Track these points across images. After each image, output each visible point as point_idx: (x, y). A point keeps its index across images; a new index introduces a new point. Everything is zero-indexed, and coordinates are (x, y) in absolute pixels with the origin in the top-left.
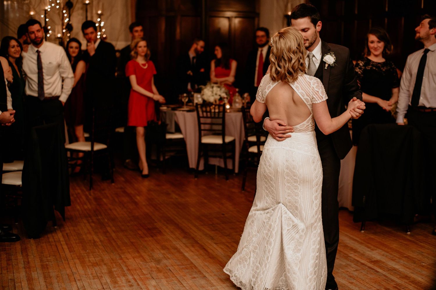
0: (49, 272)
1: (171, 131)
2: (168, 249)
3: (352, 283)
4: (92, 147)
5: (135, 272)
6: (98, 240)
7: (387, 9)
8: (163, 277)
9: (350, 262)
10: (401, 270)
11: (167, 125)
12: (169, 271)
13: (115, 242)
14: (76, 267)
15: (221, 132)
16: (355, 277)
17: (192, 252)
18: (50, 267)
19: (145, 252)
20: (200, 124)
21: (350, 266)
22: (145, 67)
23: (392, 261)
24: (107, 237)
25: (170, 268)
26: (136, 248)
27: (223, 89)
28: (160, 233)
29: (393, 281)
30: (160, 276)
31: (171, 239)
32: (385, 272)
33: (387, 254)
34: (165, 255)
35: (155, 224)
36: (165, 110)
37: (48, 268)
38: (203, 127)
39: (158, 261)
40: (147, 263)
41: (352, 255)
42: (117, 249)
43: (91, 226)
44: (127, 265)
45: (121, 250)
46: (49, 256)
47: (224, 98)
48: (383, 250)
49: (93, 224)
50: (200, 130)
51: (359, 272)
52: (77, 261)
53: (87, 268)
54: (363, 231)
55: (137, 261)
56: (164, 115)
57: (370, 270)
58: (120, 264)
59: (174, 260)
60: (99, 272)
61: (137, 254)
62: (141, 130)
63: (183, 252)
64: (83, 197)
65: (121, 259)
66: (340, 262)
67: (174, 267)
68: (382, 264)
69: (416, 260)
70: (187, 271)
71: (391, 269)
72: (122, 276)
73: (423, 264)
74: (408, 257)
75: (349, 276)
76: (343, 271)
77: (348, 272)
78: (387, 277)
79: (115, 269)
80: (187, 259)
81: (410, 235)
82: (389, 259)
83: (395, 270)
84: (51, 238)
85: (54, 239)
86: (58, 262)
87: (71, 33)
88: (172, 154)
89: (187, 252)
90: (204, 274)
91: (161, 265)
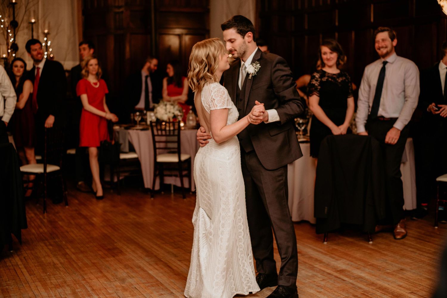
0: (10, 296)
1: (125, 151)
2: (132, 268)
3: (320, 292)
4: (45, 169)
5: (100, 292)
6: (58, 262)
7: (337, 24)
8: (129, 295)
9: (316, 272)
10: (367, 277)
11: (121, 145)
12: (135, 289)
13: (76, 263)
14: (38, 290)
15: (176, 150)
16: (322, 286)
17: (157, 269)
18: (11, 291)
19: (108, 272)
20: (154, 142)
21: (317, 276)
22: (97, 86)
23: (357, 269)
24: (67, 259)
25: (136, 286)
26: (98, 268)
27: (177, 107)
28: (121, 252)
29: (360, 288)
30: (127, 294)
31: (133, 258)
32: (351, 280)
33: (352, 263)
34: (130, 274)
35: (115, 244)
36: (118, 130)
37: (9, 292)
38: (158, 145)
39: (123, 280)
40: (112, 283)
41: (317, 265)
42: (79, 270)
43: (48, 248)
44: (91, 285)
45: (83, 271)
46: (9, 281)
47: (178, 116)
48: (347, 259)
49: (51, 247)
50: (155, 149)
51: (326, 281)
52: (38, 284)
53: (49, 290)
54: (325, 243)
55: (101, 281)
56: (117, 134)
57: (337, 279)
58: (83, 285)
59: (139, 278)
60: (63, 293)
61: (100, 274)
62: (93, 151)
63: (147, 270)
64: (38, 221)
65: (85, 279)
66: (307, 273)
67: (140, 285)
68: (348, 273)
69: (381, 268)
70: (153, 288)
71: (357, 277)
72: (87, 296)
73: (388, 271)
74: (372, 265)
75: (317, 286)
76: (310, 281)
77: (315, 282)
78: (354, 285)
79: (79, 290)
80: (152, 277)
81: (372, 245)
82: (355, 268)
83: (361, 278)
84: (8, 262)
85: (11, 263)
86: (19, 285)
87: (17, 53)
88: (126, 174)
89: (152, 270)
90: (171, 290)
91: (126, 283)
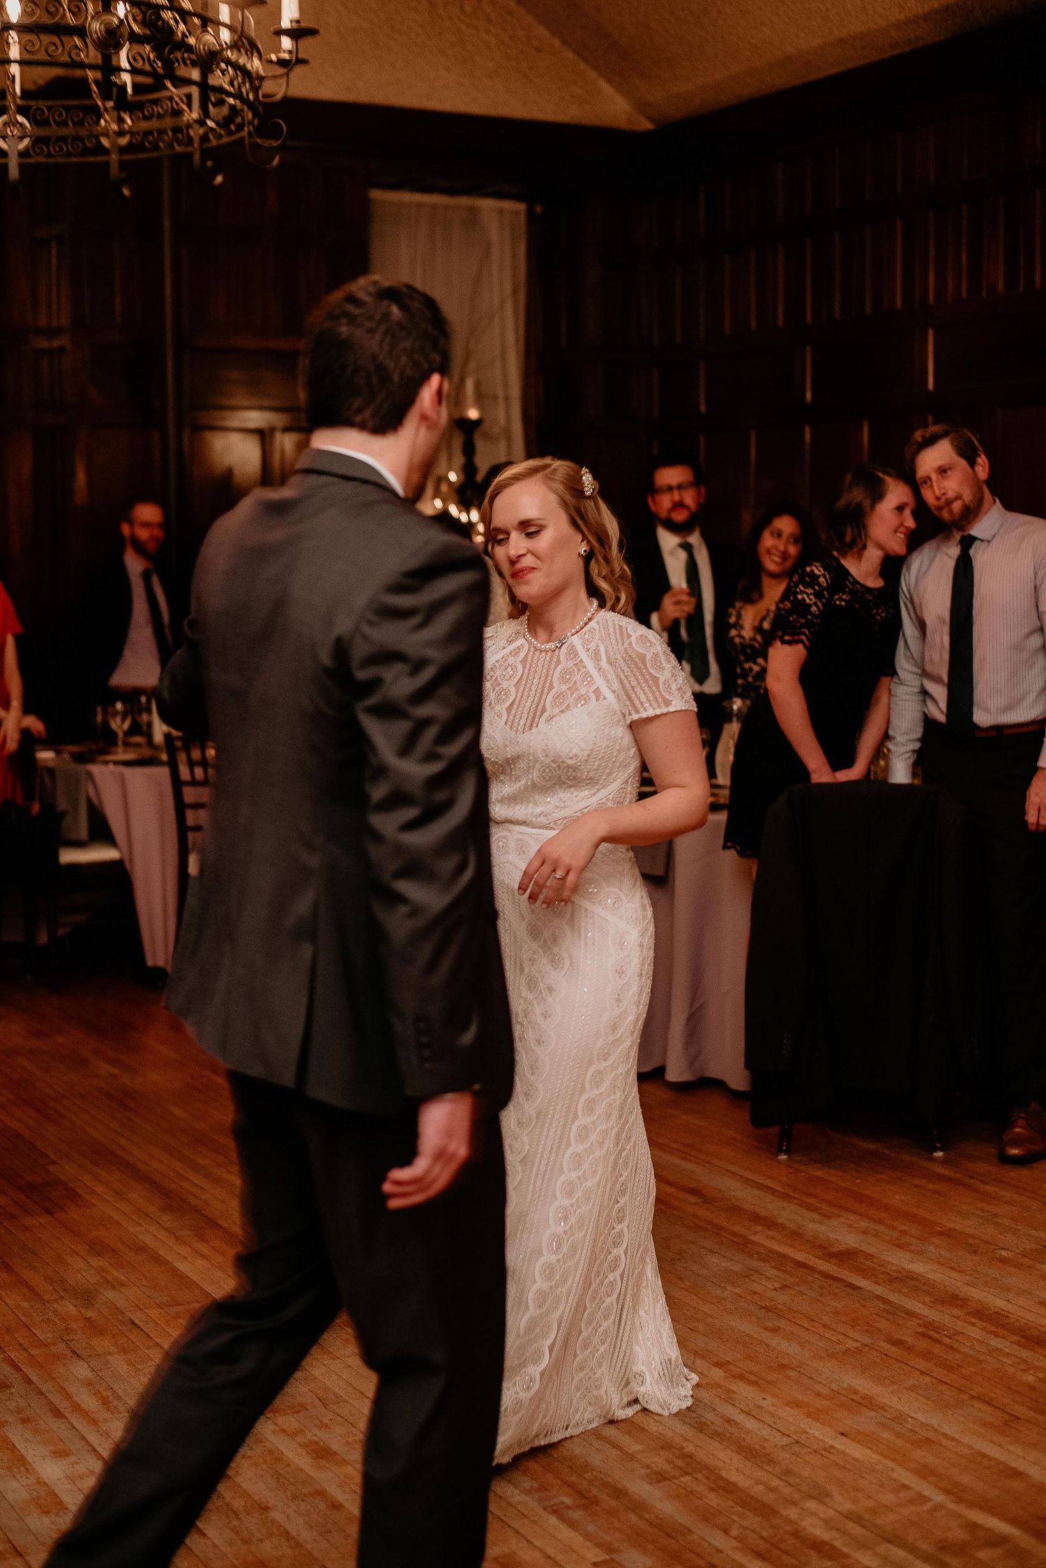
1: (74, 836)
2: (114, 1251)
3: (775, 1330)
8: (112, 1349)
9: (759, 1260)
10: (931, 1276)
11: (63, 815)
12: (131, 1327)
16: (780, 1310)
17: (202, 1256)
19: (31, 1267)
20: (180, 807)
21: (760, 1274)
23: (895, 1248)
25: (133, 1317)
28: (74, 1196)
29: (911, 1314)
30: (103, 1347)
31: (117, 1217)
32: (880, 1288)
33: (880, 1228)
34: (107, 1272)
35: (51, 1169)
36: (51, 764)
38: (191, 818)
39: (87, 1297)
40: (48, 1305)
41: (760, 1237)
48: (861, 1215)
50: (183, 829)
51: (793, 1292)
54: (783, 1157)
55: (8, 1301)
56: (47, 780)
57: (831, 1282)
59: (142, 1289)
63: (169, 1259)
67: (147, 1311)
68: (867, 1262)
69: (977, 1241)
71: (900, 1276)
73: (1004, 1253)
74: (948, 1234)
75: (761, 1307)
76: (738, 1290)
77: (755, 1293)
78: (888, 1302)
80: (189, 1283)
81: (943, 1162)
82: (889, 1243)
88: (80, 919)
89: (185, 1258)
91: (96, 1306)
